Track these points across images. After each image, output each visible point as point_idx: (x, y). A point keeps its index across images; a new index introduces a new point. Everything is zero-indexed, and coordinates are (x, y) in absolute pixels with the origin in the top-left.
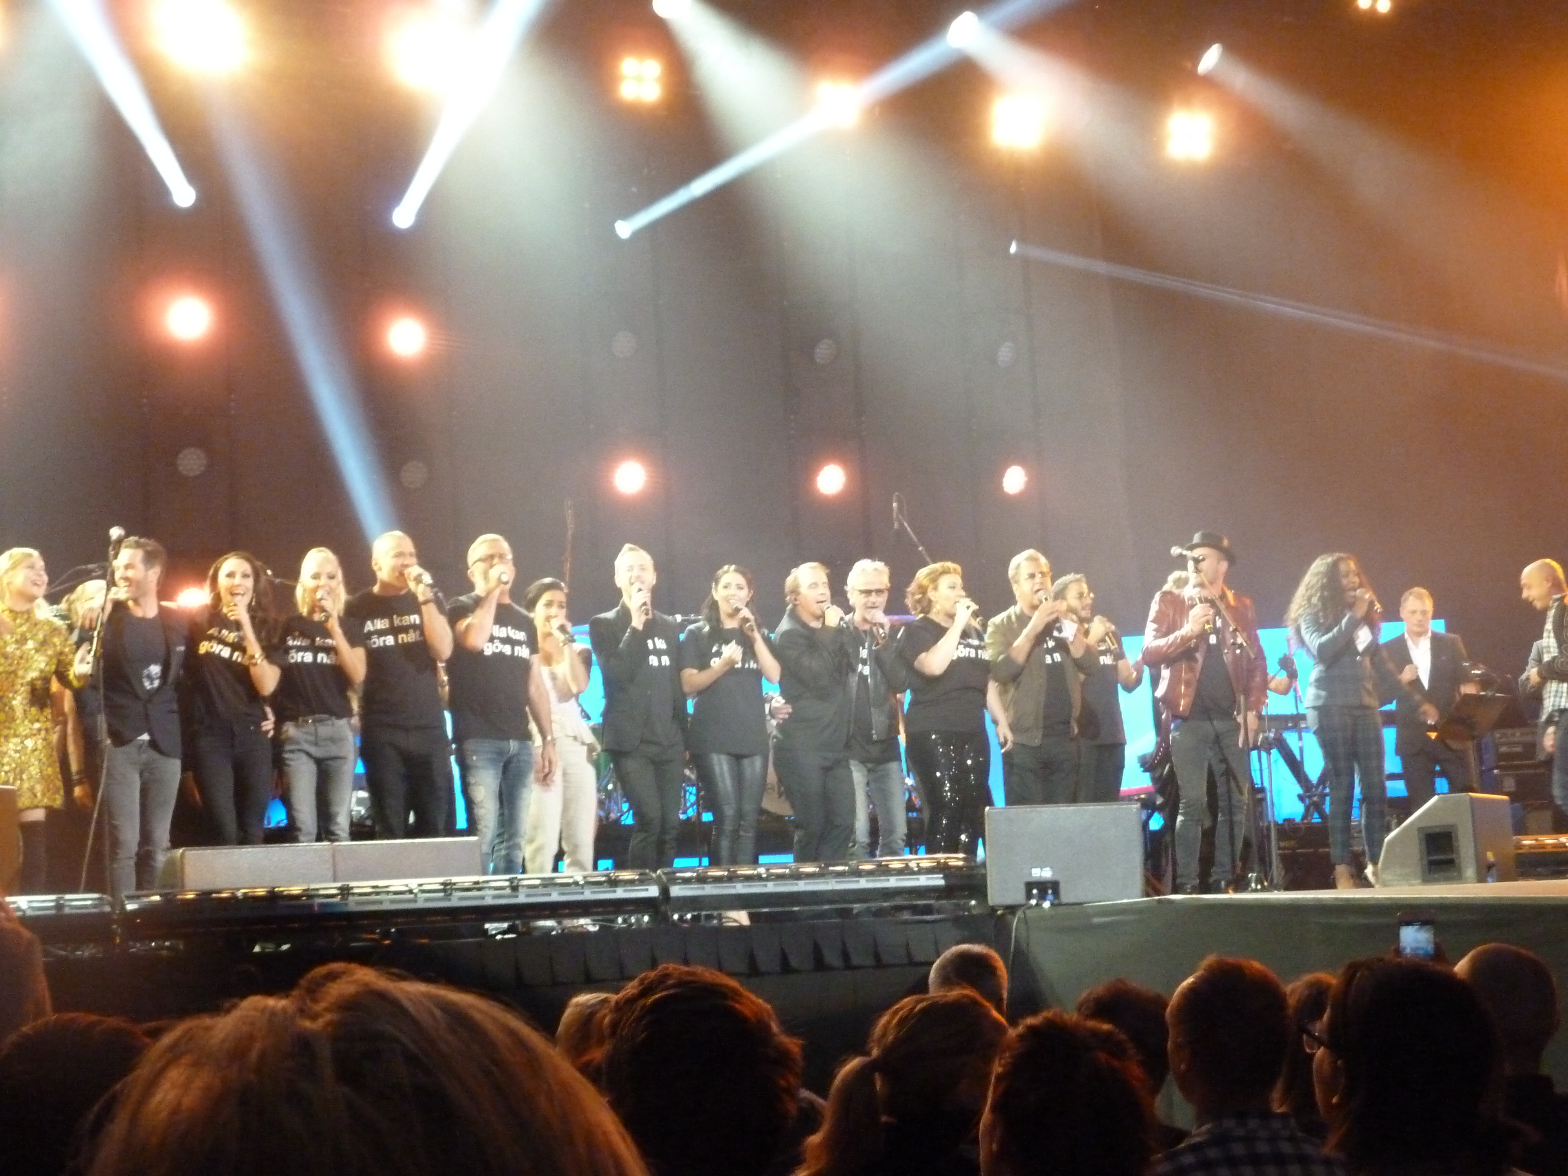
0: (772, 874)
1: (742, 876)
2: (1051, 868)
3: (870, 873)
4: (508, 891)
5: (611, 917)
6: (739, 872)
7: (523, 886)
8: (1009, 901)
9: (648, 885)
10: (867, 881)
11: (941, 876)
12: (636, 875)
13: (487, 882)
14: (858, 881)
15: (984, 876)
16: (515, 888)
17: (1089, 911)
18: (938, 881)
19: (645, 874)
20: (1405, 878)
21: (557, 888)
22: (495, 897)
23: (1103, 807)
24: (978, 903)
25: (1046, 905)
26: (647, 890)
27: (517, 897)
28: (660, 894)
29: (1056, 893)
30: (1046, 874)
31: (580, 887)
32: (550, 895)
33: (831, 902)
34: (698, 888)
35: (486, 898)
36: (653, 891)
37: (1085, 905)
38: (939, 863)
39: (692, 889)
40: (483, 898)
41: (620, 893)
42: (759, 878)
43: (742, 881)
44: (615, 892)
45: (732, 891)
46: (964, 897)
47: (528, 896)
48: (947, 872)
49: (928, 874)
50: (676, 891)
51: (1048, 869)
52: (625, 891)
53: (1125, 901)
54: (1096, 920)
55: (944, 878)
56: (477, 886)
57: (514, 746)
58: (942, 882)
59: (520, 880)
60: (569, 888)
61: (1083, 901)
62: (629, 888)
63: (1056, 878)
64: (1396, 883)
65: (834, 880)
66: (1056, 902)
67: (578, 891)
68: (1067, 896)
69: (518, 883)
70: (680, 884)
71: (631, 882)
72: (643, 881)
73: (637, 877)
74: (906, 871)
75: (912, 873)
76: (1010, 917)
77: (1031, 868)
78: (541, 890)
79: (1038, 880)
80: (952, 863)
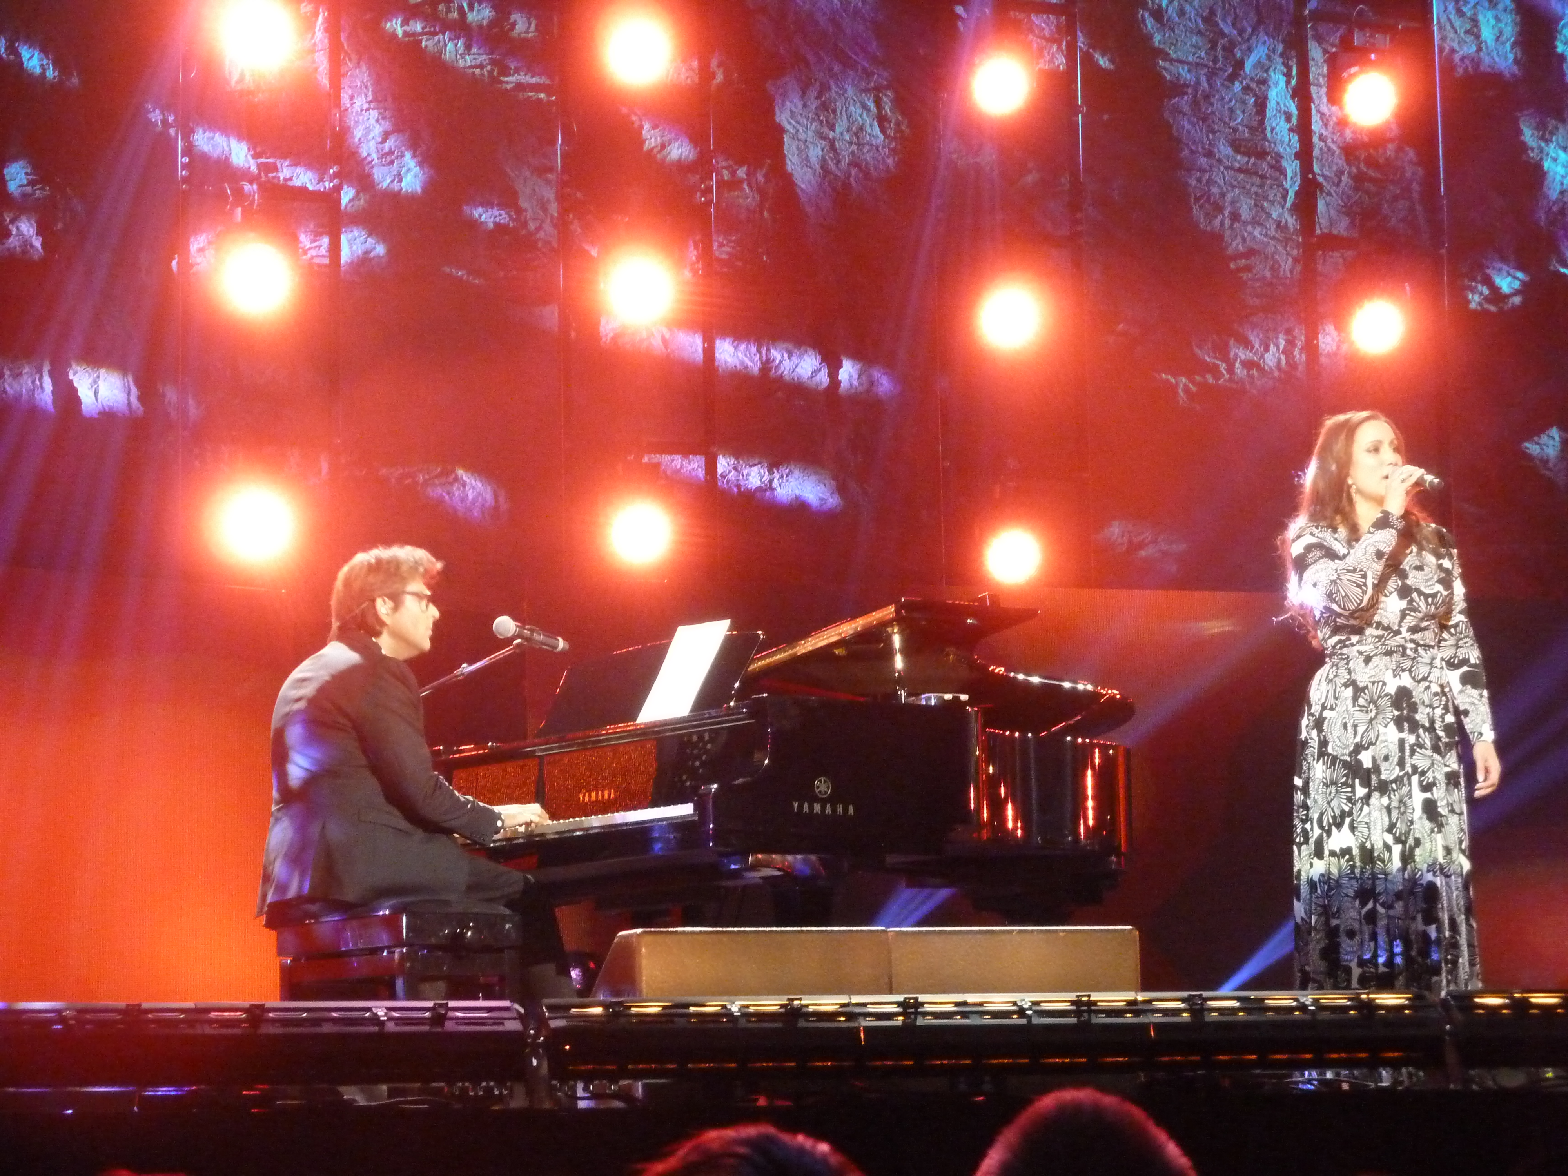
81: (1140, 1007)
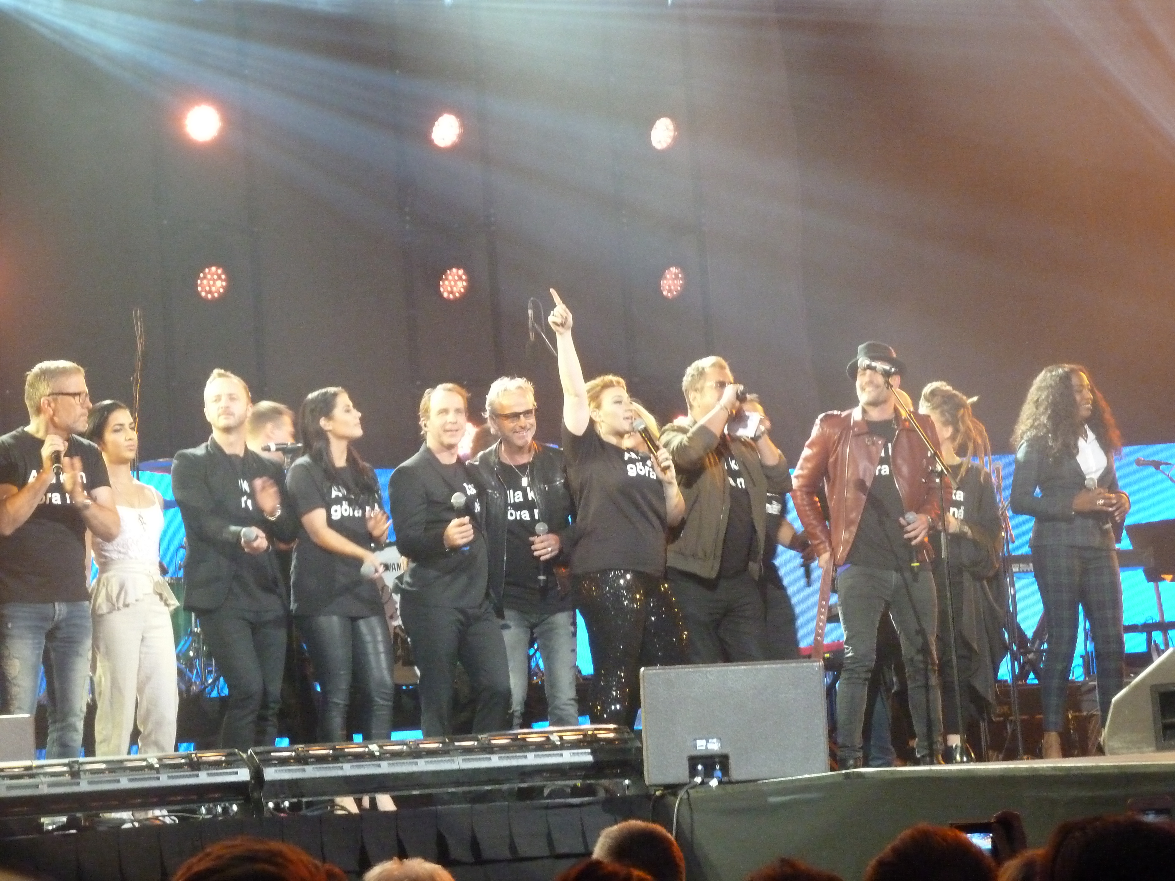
0: (387, 752)
1: (350, 754)
2: (720, 739)
3: (503, 749)
4: (67, 778)
5: (194, 806)
6: (346, 750)
7: (86, 771)
8: (670, 779)
9: (238, 767)
10: (500, 758)
11: (589, 751)
12: (223, 756)
13: (42, 767)
14: (490, 759)
15: (640, 750)
16: (75, 774)
17: (765, 788)
18: (585, 756)
19: (234, 754)
20: (1135, 746)
21: (128, 772)
22: (51, 785)
23: (779, 666)
24: (633, 782)
25: (714, 783)
26: (236, 773)
27: (78, 784)
28: (252, 778)
29: (725, 769)
30: (714, 746)
31: (155, 772)
32: (119, 781)
33: (457, 784)
34: (298, 770)
35: (40, 786)
36: (244, 775)
37: (759, 782)
38: (585, 735)
39: (290, 771)
40: (37, 787)
41: (204, 778)
42: (371, 756)
43: (349, 761)
44: (198, 776)
45: (340, 773)
46: (617, 776)
47: (90, 783)
48: (595, 745)
49: (573, 749)
50: (271, 774)
51: (715, 740)
52: (209, 775)
53: (807, 776)
54: (772, 799)
55: (593, 753)
56: (29, 772)
57: (60, 610)
58: (590, 758)
59: (82, 764)
60: (142, 772)
61: (757, 778)
62: (214, 771)
63: (725, 751)
64: (1125, 751)
65: (460, 758)
66: (725, 779)
67: (152, 776)
68: (737, 773)
69: (79, 768)
70: (275, 765)
71: (217, 764)
72: (231, 763)
73: (224, 758)
74: (546, 746)
75: (555, 747)
76: (671, 798)
77: (695, 740)
78: (107, 776)
79: (704, 753)
80: (602, 735)
81: (35, 771)
